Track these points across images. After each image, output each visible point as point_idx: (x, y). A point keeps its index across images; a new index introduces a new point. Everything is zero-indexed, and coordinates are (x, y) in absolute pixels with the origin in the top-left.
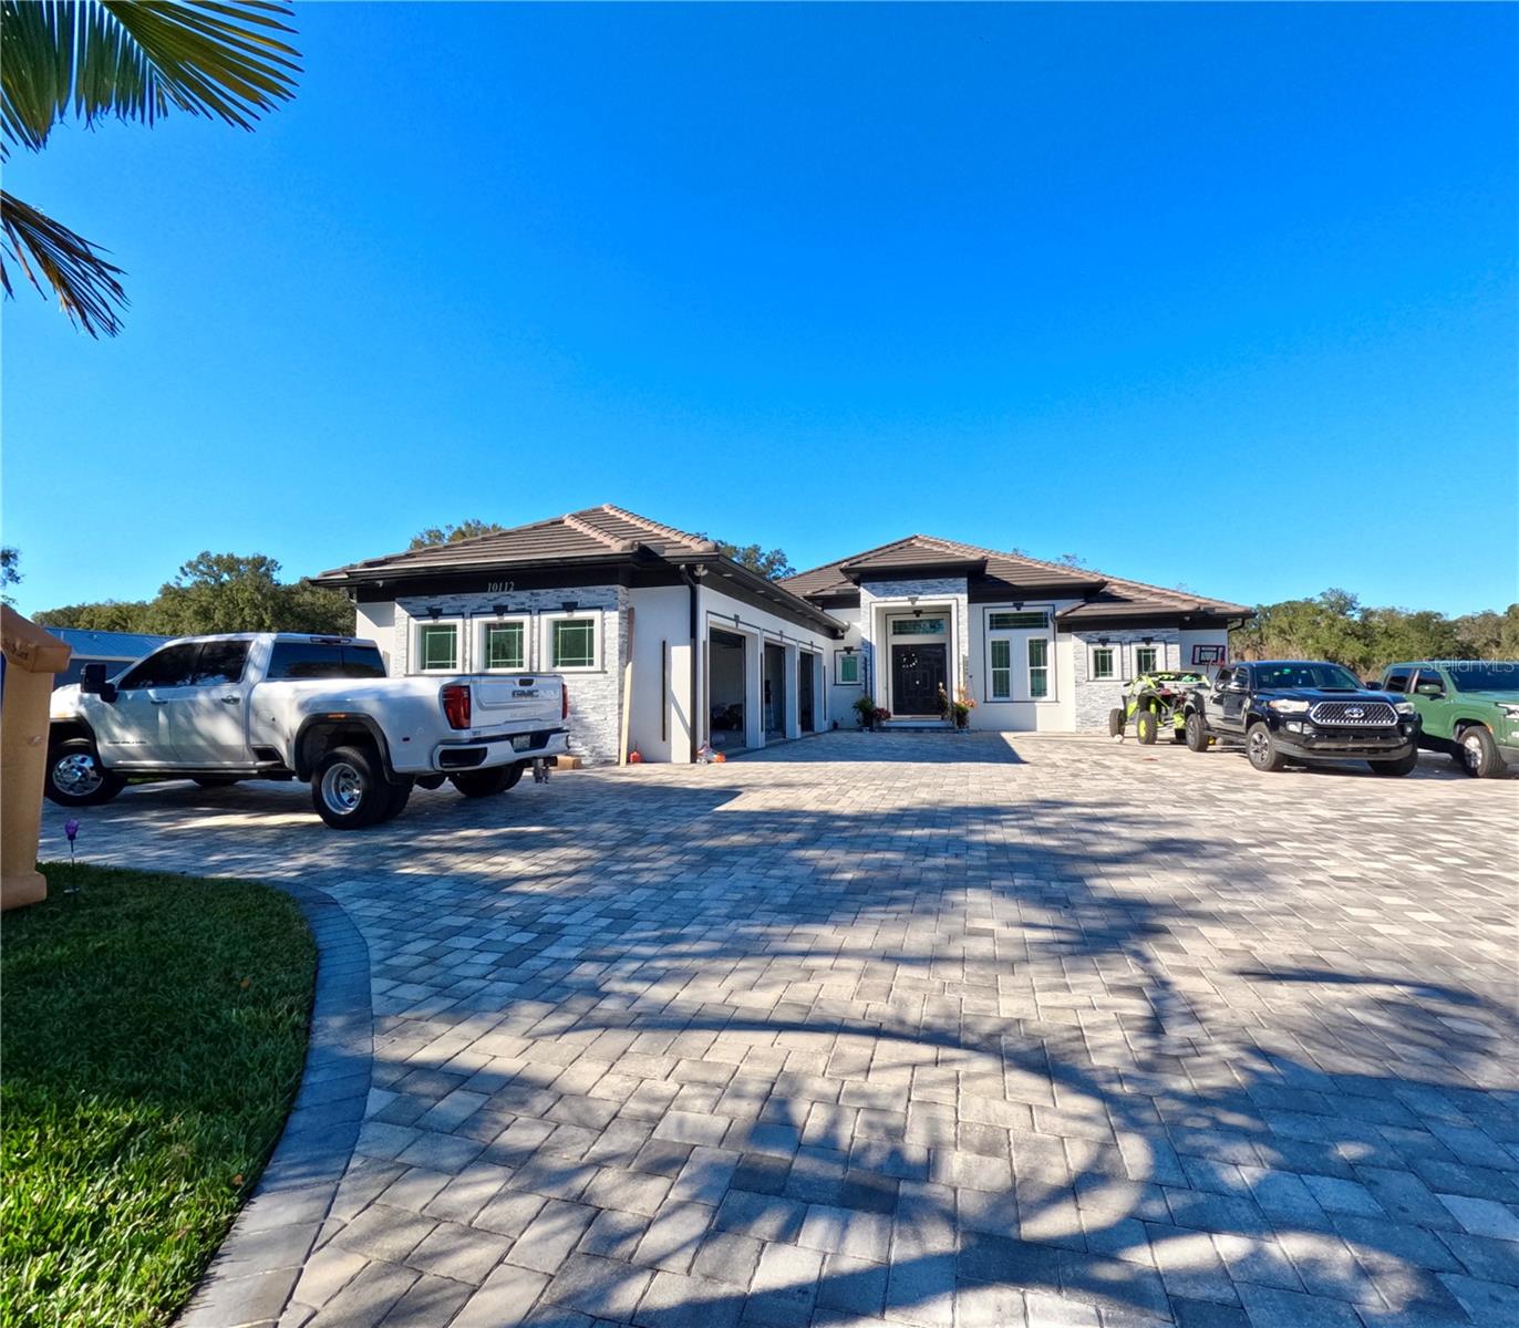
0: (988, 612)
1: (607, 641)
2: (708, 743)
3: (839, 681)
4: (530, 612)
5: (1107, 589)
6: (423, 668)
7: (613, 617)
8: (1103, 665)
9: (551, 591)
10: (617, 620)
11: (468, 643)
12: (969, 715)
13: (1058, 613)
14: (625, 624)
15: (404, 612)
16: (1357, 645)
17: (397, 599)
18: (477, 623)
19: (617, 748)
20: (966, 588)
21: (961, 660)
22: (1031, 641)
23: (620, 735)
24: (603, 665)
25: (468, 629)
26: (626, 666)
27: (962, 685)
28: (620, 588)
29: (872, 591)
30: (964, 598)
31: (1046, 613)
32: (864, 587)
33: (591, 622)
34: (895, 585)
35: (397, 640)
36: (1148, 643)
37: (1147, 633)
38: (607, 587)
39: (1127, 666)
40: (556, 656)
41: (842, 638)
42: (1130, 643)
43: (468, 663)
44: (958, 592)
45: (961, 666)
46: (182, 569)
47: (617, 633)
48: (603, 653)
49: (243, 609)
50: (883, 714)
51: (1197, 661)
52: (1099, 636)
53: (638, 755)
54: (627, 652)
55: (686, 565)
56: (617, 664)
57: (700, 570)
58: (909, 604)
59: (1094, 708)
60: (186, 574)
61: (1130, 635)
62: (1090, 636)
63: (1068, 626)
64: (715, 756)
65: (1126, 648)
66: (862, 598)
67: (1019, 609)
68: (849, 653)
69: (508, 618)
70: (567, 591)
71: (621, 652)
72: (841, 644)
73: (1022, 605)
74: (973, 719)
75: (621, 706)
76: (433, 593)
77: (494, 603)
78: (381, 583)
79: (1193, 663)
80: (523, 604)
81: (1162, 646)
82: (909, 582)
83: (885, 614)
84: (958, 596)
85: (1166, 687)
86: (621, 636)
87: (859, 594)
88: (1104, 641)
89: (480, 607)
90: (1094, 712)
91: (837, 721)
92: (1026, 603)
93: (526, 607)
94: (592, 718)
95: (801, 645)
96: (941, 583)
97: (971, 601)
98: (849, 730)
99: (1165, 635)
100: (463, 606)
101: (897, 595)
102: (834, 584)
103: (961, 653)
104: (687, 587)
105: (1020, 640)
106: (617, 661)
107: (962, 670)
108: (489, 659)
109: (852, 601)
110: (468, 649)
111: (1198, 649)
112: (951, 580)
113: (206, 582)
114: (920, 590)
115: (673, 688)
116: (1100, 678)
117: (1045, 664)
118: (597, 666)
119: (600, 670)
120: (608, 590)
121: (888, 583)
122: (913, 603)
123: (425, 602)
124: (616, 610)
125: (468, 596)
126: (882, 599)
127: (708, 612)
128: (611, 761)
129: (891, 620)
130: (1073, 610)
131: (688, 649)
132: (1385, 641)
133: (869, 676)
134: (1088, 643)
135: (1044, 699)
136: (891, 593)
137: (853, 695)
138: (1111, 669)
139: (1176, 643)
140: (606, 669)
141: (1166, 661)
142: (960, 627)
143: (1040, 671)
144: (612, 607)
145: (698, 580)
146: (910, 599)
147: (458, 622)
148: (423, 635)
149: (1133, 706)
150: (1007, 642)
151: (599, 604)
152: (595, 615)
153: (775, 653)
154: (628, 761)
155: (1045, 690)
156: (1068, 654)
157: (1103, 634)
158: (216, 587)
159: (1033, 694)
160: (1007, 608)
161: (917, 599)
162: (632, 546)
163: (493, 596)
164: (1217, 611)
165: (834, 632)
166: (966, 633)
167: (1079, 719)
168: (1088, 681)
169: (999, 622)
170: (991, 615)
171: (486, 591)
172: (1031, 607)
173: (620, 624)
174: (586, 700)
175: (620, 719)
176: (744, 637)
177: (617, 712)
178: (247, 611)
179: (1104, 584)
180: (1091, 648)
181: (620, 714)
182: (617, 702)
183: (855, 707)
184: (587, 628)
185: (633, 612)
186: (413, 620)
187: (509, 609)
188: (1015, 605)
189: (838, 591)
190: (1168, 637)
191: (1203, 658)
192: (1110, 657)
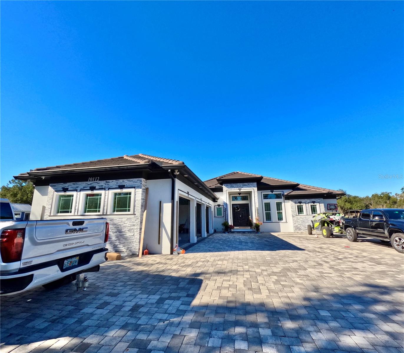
0: (263, 193)
1: (136, 201)
2: (178, 245)
3: (216, 216)
4: (105, 189)
5: (299, 186)
6: (58, 213)
7: (139, 191)
8: (300, 210)
9: (115, 180)
10: (141, 192)
11: (78, 203)
12: (260, 227)
13: (286, 194)
14: (144, 194)
15: (52, 189)
16: (349, 204)
17: (50, 184)
18: (83, 194)
19: (138, 248)
20: (256, 186)
21: (256, 209)
22: (277, 203)
23: (140, 242)
24: (134, 211)
25: (78, 196)
26: (144, 212)
27: (257, 217)
28: (143, 179)
29: (227, 186)
30: (256, 189)
31: (281, 194)
32: (224, 185)
33: (130, 194)
34: (234, 185)
35: (48, 201)
36: (314, 203)
37: (313, 200)
38: (138, 179)
39: (308, 210)
40: (114, 207)
41: (217, 202)
42: (308, 203)
43: (77, 210)
44: (254, 187)
45: (256, 211)
46: (10, 181)
47: (141, 198)
48: (135, 206)
49: (28, 194)
50: (231, 227)
51: (329, 209)
52: (298, 201)
53: (148, 251)
54: (145, 206)
55: (171, 170)
56: (140, 211)
57: (176, 172)
58: (239, 191)
59: (299, 224)
60: (11, 183)
61: (308, 201)
62: (296, 201)
63: (288, 198)
64: (181, 251)
65: (307, 205)
66: (224, 189)
67: (272, 193)
68: (219, 207)
69: (95, 192)
70: (121, 181)
71: (142, 206)
72: (216, 204)
73: (273, 191)
74: (261, 228)
75: (141, 229)
76: (65, 182)
77: (90, 186)
78: (43, 178)
79: (328, 210)
80: (102, 186)
81: (318, 204)
82: (238, 184)
83: (230, 194)
84: (254, 188)
85: (331, 218)
86: (142, 199)
87: (223, 187)
88: (300, 203)
89: (84, 187)
90: (299, 226)
91: (216, 229)
92: (274, 191)
93: (103, 187)
94: (128, 234)
95: (206, 204)
96: (248, 184)
97: (258, 190)
98: (220, 232)
99: (319, 201)
100: (77, 187)
101: (235, 188)
102: (215, 184)
103: (256, 206)
104: (171, 179)
105: (273, 202)
106: (140, 209)
107: (256, 212)
108: (86, 209)
109: (221, 190)
110: (77, 205)
111: (329, 205)
112: (251, 183)
113: (17, 185)
114: (242, 186)
115: (164, 221)
116: (300, 215)
117: (282, 210)
118: (131, 212)
119: (132, 213)
120: (138, 180)
121: (232, 184)
122: (240, 190)
123: (61, 185)
124: (141, 188)
125: (80, 183)
126: (230, 189)
127: (179, 190)
128: (135, 254)
129: (231, 196)
130: (290, 193)
131: (170, 204)
132: (355, 203)
133: (226, 214)
134: (295, 203)
135: (282, 221)
136: (232, 187)
137: (221, 220)
138: (303, 212)
139: (322, 203)
140: (135, 213)
141: (320, 209)
142: (255, 198)
143: (280, 212)
144: (139, 187)
145: (175, 176)
146: (239, 189)
147: (74, 193)
148: (60, 199)
149: (317, 225)
150: (269, 203)
151: (133, 186)
152: (132, 190)
153: (199, 206)
154: (143, 254)
155: (282, 218)
156: (289, 207)
157: (299, 200)
158: (20, 187)
159: (278, 220)
160: (268, 192)
161: (241, 189)
162: (149, 162)
163: (90, 183)
164: (334, 193)
165: (215, 200)
166: (257, 200)
167: (294, 228)
168: (296, 215)
169: (266, 197)
170: (264, 195)
171: (87, 181)
172: (276, 192)
173: (142, 194)
174: (126, 226)
175: (140, 235)
176: (190, 200)
177: (139, 232)
178: (29, 194)
179: (298, 185)
180: (296, 205)
181: (140, 232)
182: (139, 227)
183: (222, 225)
184: (128, 196)
185: (148, 190)
186: (56, 193)
187: (96, 188)
188: (271, 191)
189: (215, 187)
190: (320, 201)
191: (331, 208)
192: (302, 208)
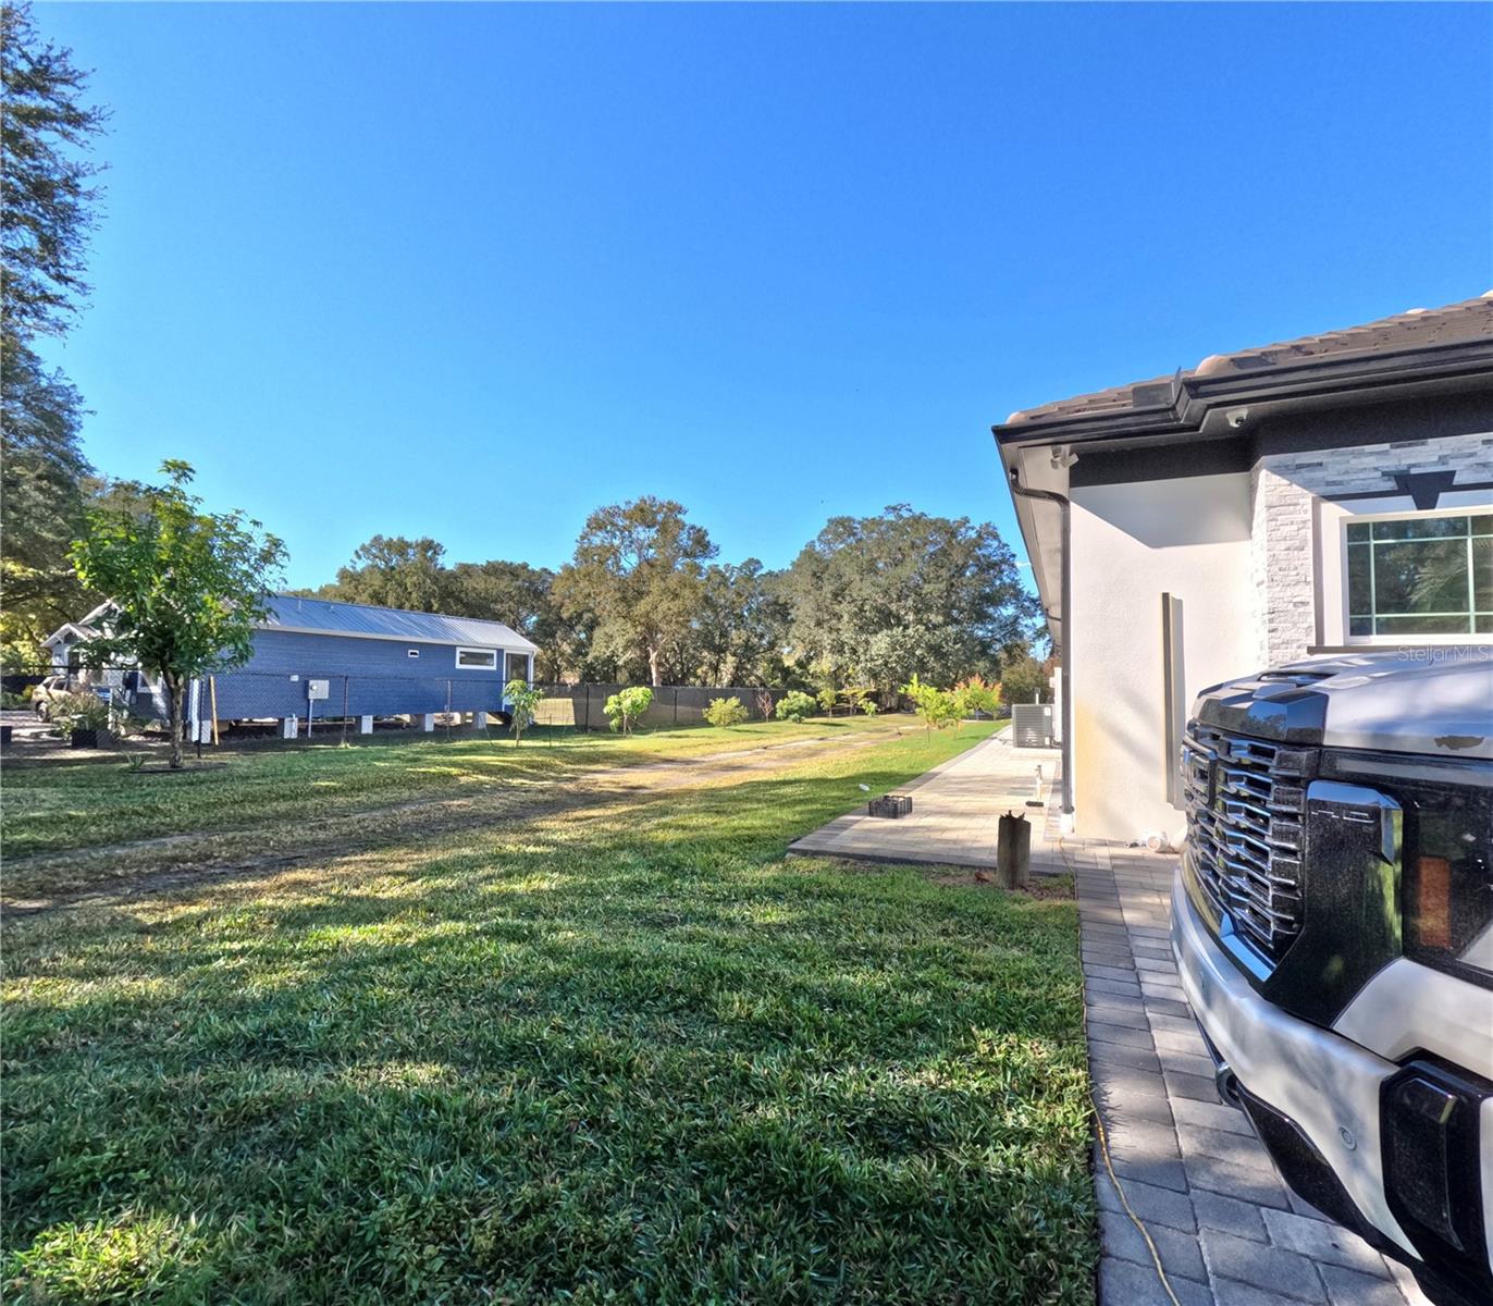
15: (1297, 489)
46: (357, 552)
49: (411, 593)
60: (360, 558)
113: (378, 566)
158: (387, 571)
186: (1334, 509)
